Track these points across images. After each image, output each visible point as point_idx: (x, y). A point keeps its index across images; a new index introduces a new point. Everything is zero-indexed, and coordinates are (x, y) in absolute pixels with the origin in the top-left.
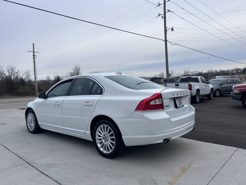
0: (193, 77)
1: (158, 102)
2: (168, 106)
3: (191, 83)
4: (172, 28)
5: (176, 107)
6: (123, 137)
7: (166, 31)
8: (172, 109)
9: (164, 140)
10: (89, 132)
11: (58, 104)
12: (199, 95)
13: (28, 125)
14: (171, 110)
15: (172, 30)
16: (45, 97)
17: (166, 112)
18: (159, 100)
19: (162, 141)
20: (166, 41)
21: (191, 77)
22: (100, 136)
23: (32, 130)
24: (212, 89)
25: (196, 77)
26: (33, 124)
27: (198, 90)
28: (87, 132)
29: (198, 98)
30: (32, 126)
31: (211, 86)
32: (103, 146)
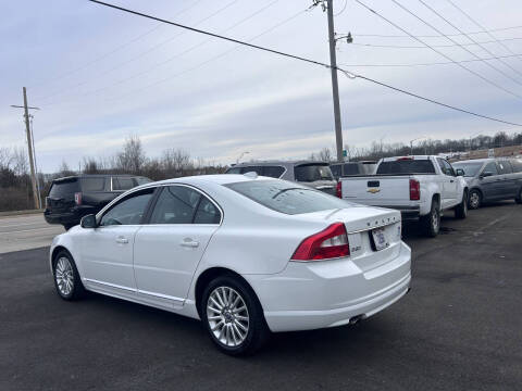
0: (417, 157)
1: (337, 242)
2: (357, 249)
3: (417, 178)
4: (349, 35)
5: (374, 248)
6: (266, 314)
7: (333, 43)
8: (367, 253)
9: (352, 319)
10: (192, 302)
11: (124, 242)
12: (437, 210)
13: (59, 281)
14: (364, 255)
15: (350, 40)
16: (96, 225)
17: (355, 262)
18: (340, 238)
19: (347, 321)
20: (334, 68)
21: (411, 157)
22: (216, 314)
23: (65, 293)
24: (466, 188)
25: (425, 157)
26: (68, 282)
27: (436, 197)
28: (188, 301)
29: (435, 220)
30: (66, 285)
31: (463, 182)
32: (220, 328)
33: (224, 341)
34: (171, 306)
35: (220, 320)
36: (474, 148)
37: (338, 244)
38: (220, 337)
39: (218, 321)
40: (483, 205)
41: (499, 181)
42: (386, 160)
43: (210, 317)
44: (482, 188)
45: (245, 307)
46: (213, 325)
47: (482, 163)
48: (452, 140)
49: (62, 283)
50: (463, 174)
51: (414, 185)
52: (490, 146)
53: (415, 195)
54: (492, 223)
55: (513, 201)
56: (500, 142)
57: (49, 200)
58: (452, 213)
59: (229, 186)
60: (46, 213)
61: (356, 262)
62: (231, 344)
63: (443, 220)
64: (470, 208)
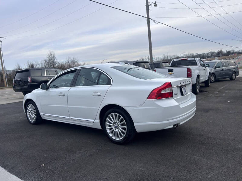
0: (189, 59)
1: (167, 91)
2: (176, 94)
3: (190, 67)
4: (155, 3)
5: (182, 94)
6: (135, 124)
7: (148, 6)
8: (180, 96)
9: (174, 125)
10: (98, 121)
11: (63, 95)
12: (198, 82)
14: (178, 97)
15: (156, 5)
16: (47, 88)
19: (172, 126)
20: (148, 18)
21: (186, 58)
22: (110, 126)
23: (32, 121)
24: (210, 73)
25: (193, 59)
26: (33, 116)
27: (198, 76)
28: (96, 121)
29: (198, 87)
30: (32, 117)
31: (208, 70)
32: (112, 132)
33: (114, 138)
34: (87, 124)
35: (112, 128)
36: (208, 57)
37: (168, 92)
38: (112, 136)
39: (111, 129)
40: (216, 81)
41: (223, 70)
42: (175, 60)
43: (107, 127)
44: (216, 73)
45: (124, 122)
46: (108, 131)
47: (215, 62)
48: (199, 53)
49: (30, 116)
50: (209, 66)
51: (189, 70)
52: (215, 56)
53: (189, 75)
54: (222, 88)
55: (229, 79)
56: (220, 54)
57: (15, 80)
58: (204, 85)
59: (114, 67)
60: (14, 87)
61: (176, 100)
62: (118, 139)
63: (201, 87)
64: (211, 82)
